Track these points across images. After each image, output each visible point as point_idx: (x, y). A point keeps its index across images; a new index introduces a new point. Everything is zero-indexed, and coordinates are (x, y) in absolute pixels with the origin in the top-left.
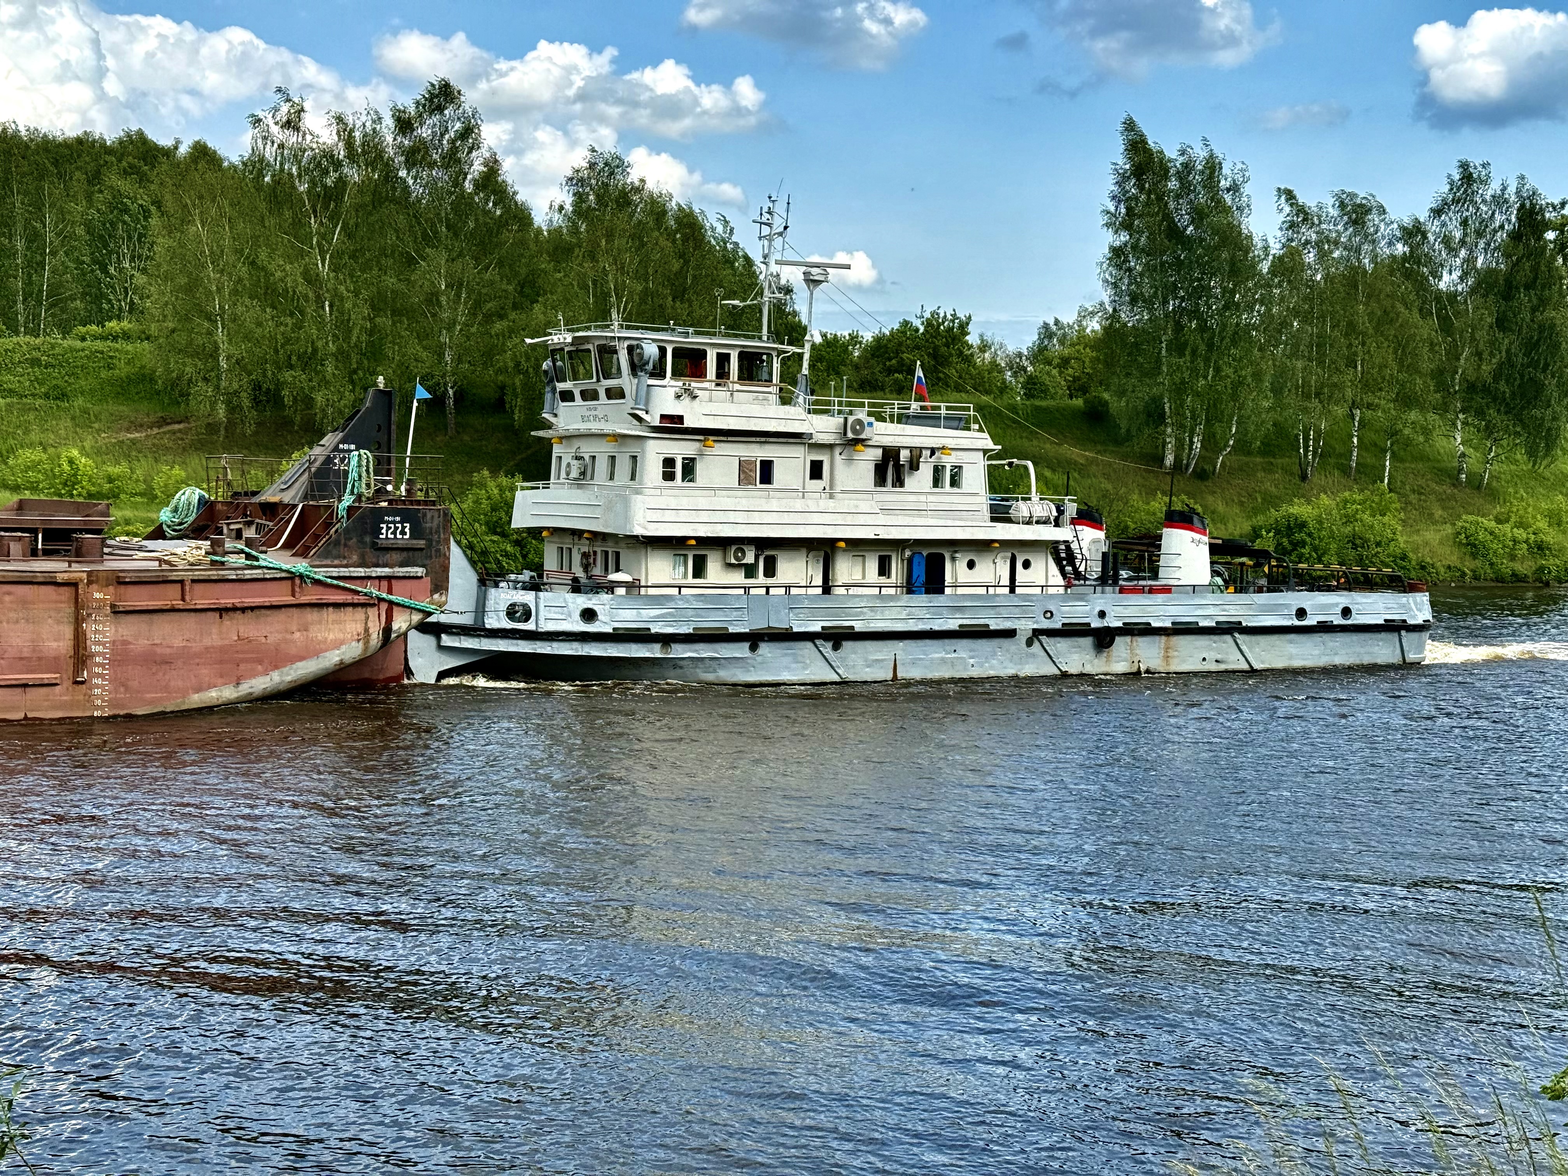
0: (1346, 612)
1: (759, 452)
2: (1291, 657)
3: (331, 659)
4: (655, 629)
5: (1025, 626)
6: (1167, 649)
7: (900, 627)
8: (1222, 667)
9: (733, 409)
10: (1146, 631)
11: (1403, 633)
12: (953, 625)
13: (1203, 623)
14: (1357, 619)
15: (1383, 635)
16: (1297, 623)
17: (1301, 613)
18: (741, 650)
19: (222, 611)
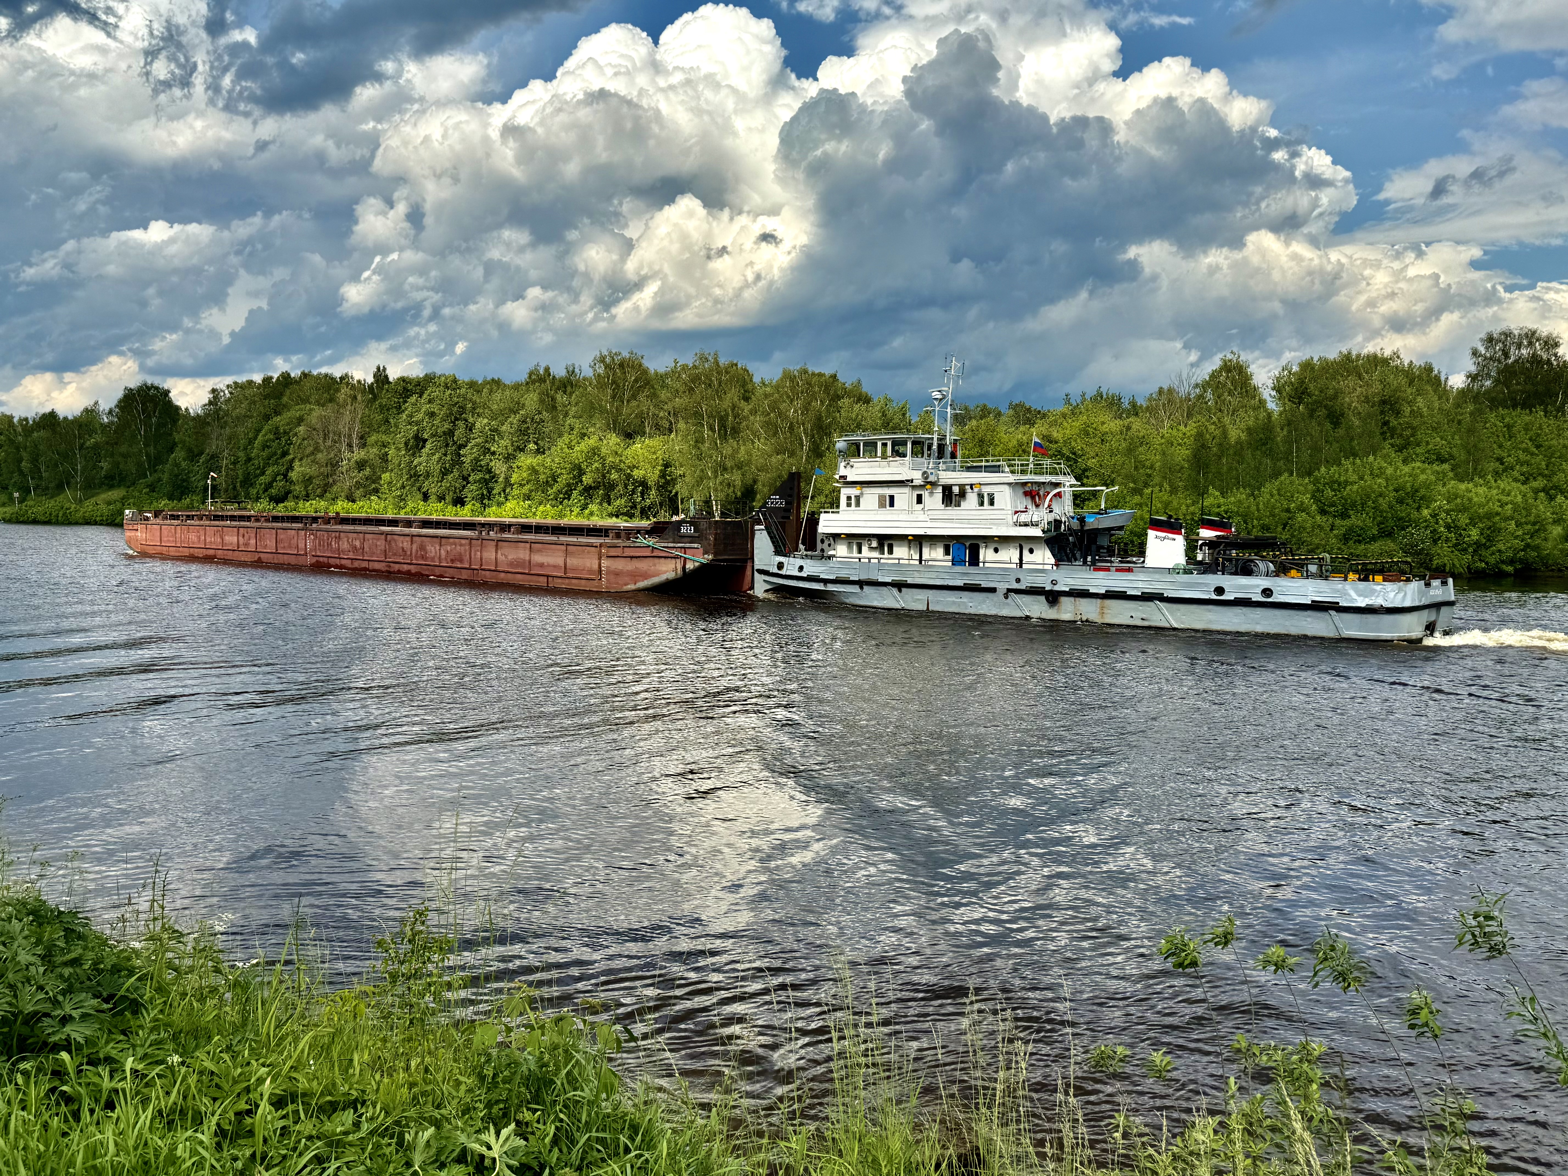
0: (1267, 592)
1: (888, 491)
2: (1210, 622)
5: (1002, 587)
6: (1102, 608)
7: (930, 582)
8: (1146, 624)
10: (1084, 594)
11: (1333, 613)
12: (960, 583)
13: (1130, 592)
14: (1276, 598)
15: (1309, 613)
16: (1214, 597)
17: (1220, 590)
18: (856, 589)
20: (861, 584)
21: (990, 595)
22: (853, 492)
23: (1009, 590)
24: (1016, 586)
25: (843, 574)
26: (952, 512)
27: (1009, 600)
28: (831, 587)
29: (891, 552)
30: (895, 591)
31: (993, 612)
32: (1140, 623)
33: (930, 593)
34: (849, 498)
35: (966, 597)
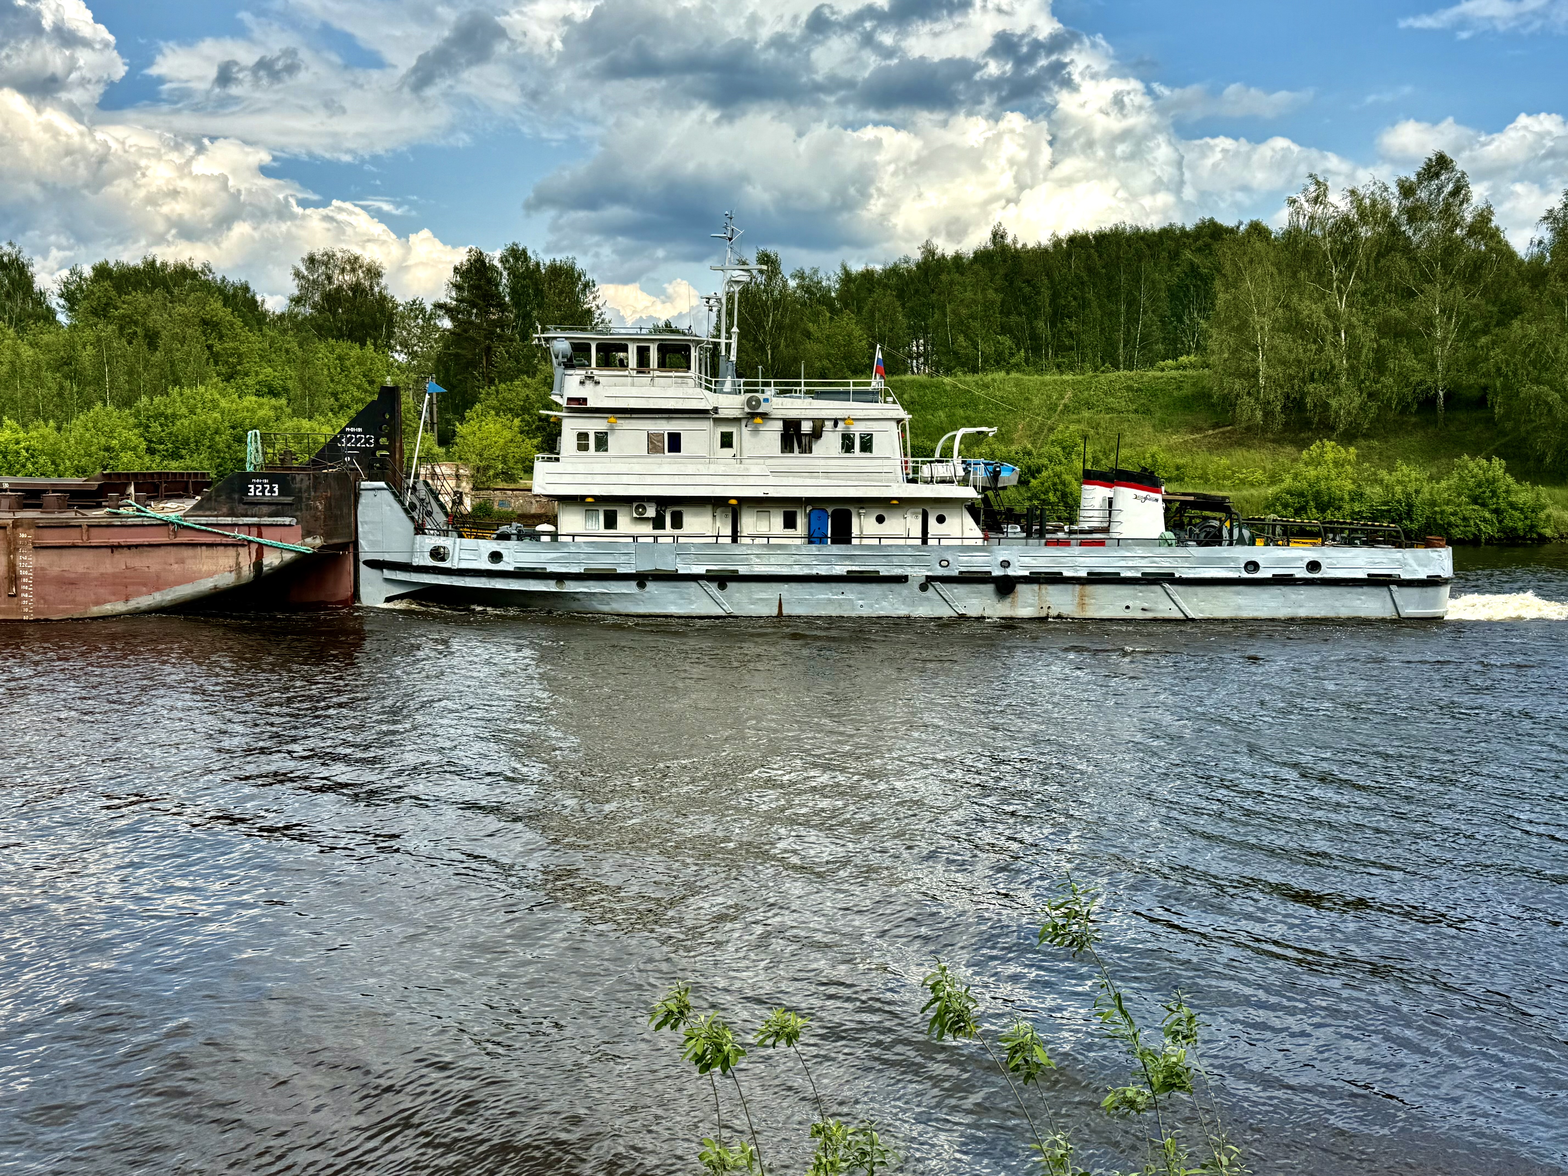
0: (1314, 566)
1: (666, 427)
2: (1240, 608)
3: (205, 585)
4: (551, 568)
5: (918, 573)
6: (1082, 597)
7: (785, 571)
8: (1149, 615)
9: (634, 392)
10: (1055, 579)
11: (1394, 588)
12: (840, 570)
13: (1125, 574)
14: (1326, 573)
15: (1366, 589)
16: (1245, 575)
17: (1253, 566)
18: (631, 587)
19: (113, 548)
20: (641, 579)
21: (896, 587)
22: (593, 426)
23: (930, 579)
24: (940, 572)
25: (601, 563)
26: (796, 460)
27: (931, 592)
28: (571, 587)
29: (677, 523)
30: (713, 588)
31: (903, 611)
32: (1140, 615)
33: (784, 589)
34: (583, 436)
35: (852, 592)
